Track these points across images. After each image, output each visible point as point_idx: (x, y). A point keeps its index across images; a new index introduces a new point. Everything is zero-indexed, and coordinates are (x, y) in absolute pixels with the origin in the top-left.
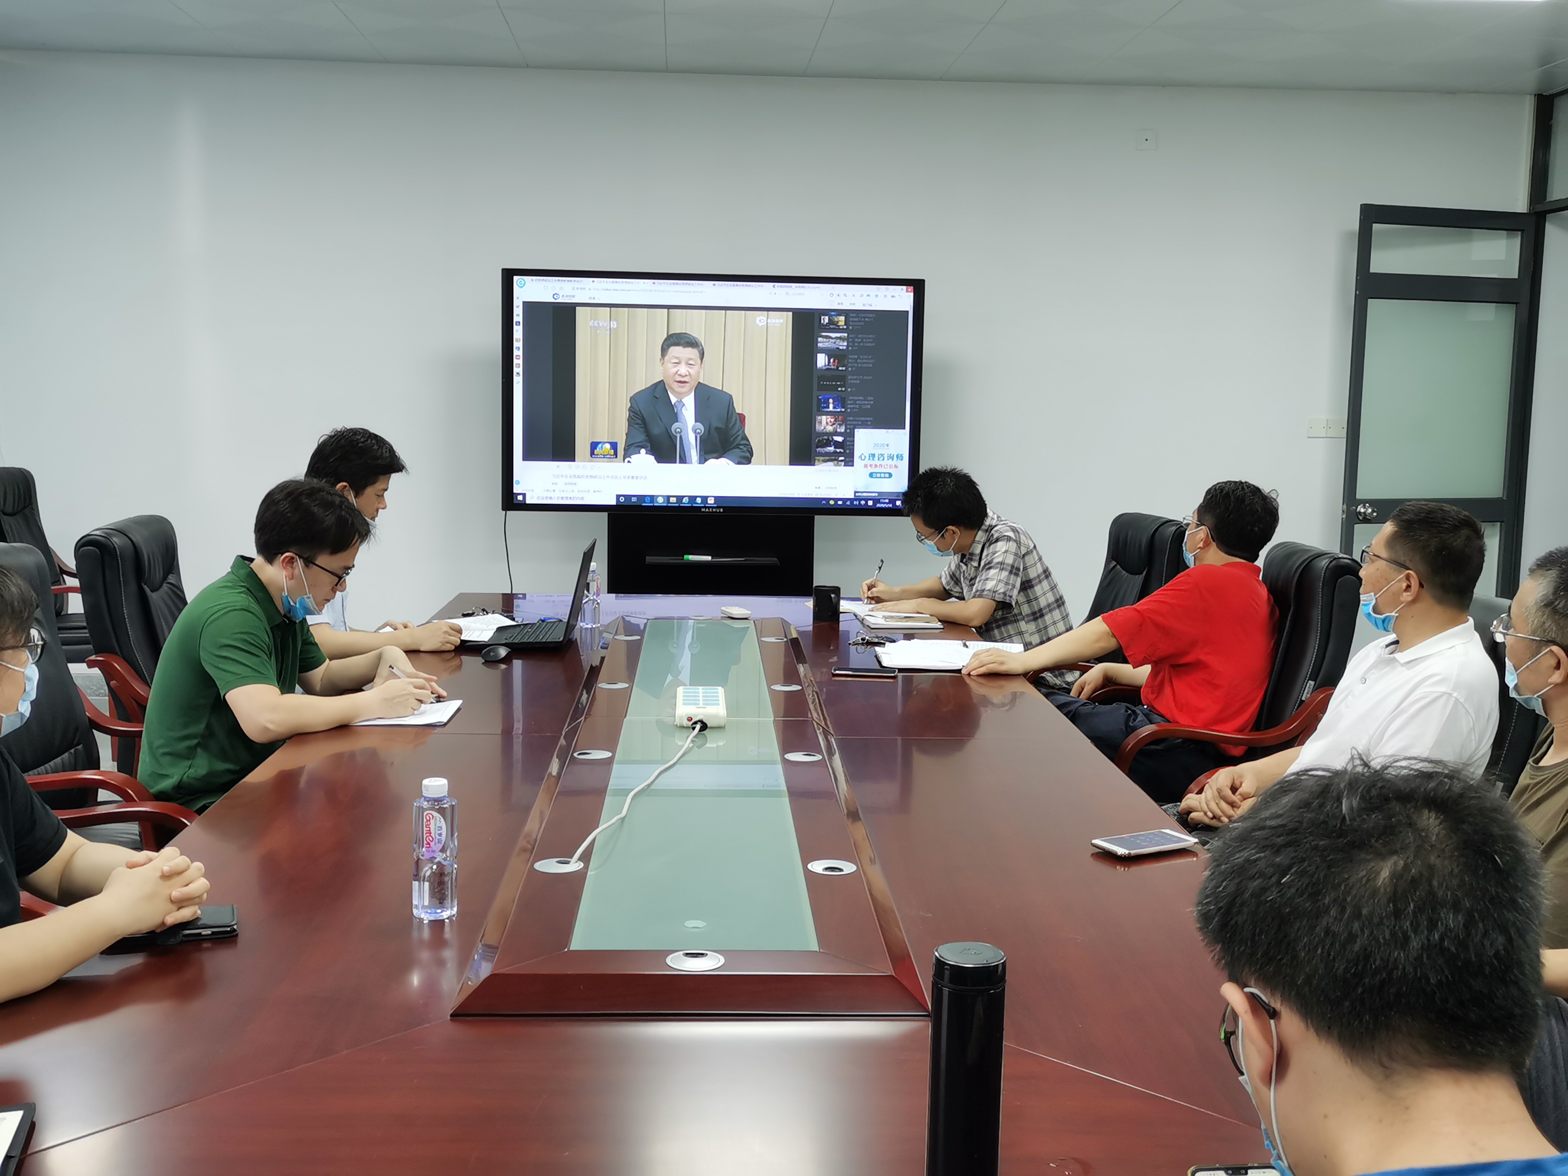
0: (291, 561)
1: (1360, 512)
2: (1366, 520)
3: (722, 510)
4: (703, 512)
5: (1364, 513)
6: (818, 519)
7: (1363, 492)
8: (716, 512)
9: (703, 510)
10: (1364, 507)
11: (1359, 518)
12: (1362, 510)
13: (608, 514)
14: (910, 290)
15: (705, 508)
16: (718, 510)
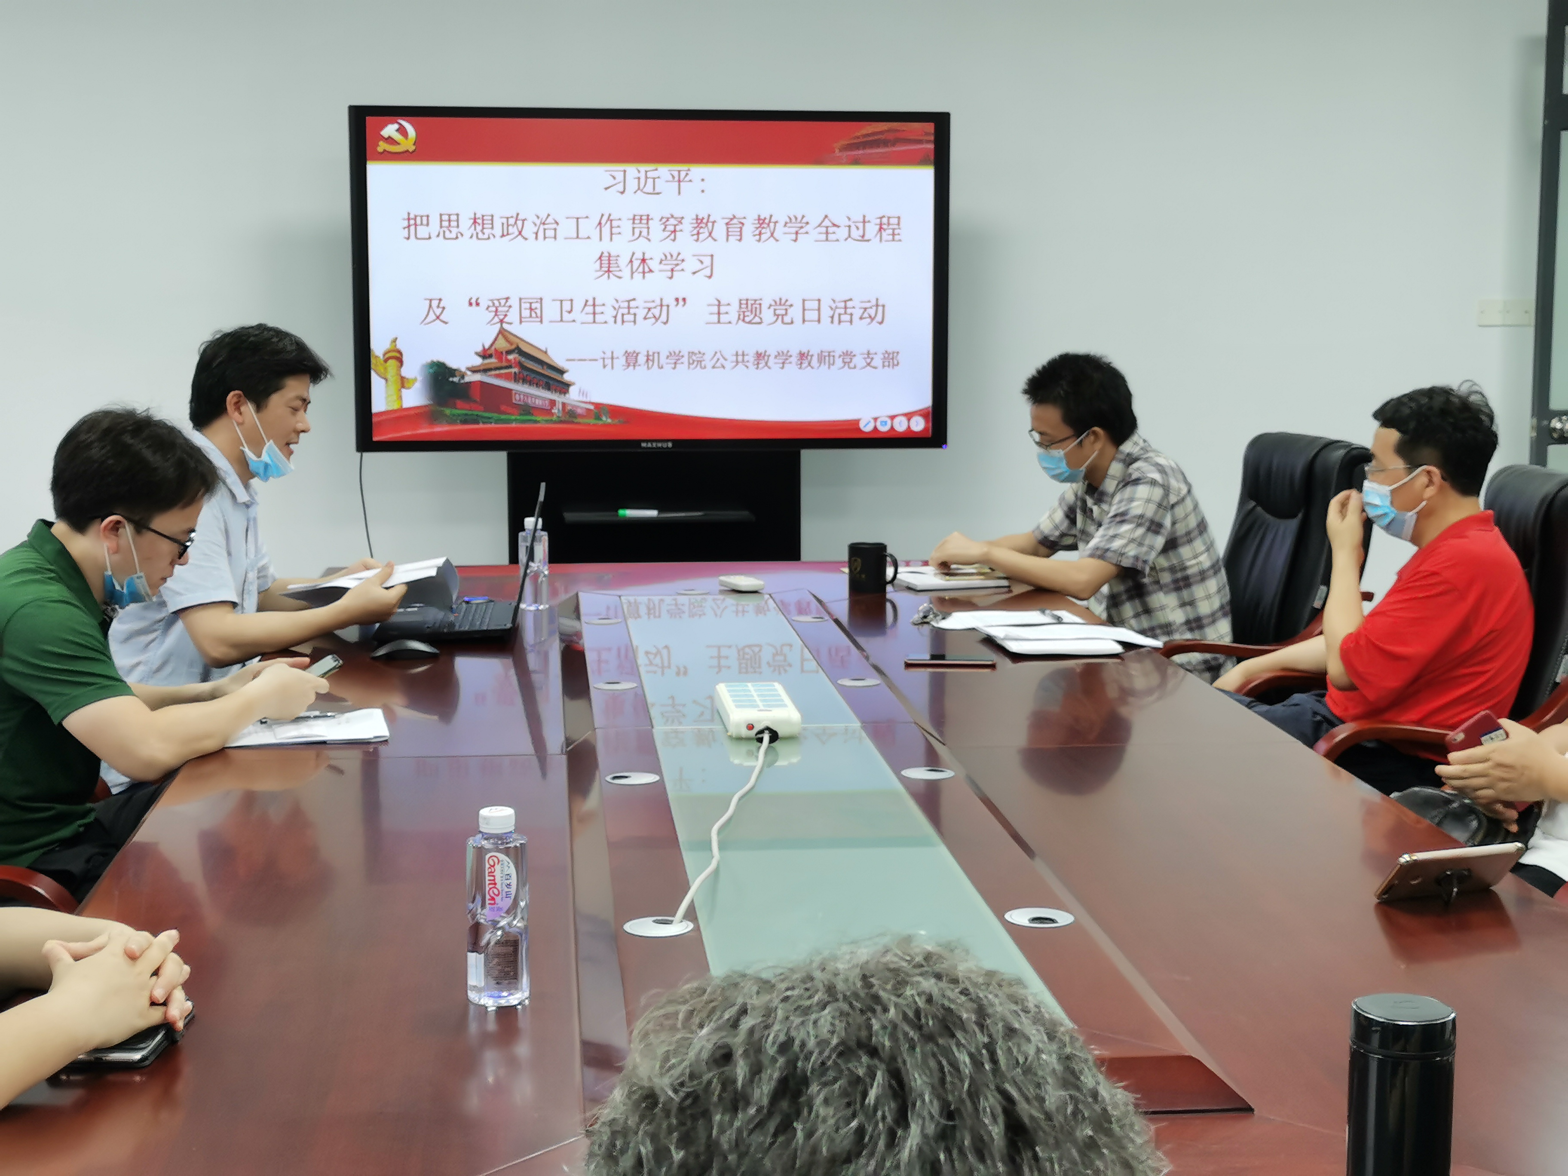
0: (116, 526)
1: (1554, 429)
2: (1563, 439)
3: (670, 445)
4: (644, 448)
5: (1561, 430)
6: (807, 456)
7: (1562, 400)
8: (662, 448)
9: (644, 445)
10: (1560, 420)
11: (1553, 438)
12: (1558, 425)
13: (509, 455)
14: (930, 127)
15: (647, 441)
16: (665, 445)
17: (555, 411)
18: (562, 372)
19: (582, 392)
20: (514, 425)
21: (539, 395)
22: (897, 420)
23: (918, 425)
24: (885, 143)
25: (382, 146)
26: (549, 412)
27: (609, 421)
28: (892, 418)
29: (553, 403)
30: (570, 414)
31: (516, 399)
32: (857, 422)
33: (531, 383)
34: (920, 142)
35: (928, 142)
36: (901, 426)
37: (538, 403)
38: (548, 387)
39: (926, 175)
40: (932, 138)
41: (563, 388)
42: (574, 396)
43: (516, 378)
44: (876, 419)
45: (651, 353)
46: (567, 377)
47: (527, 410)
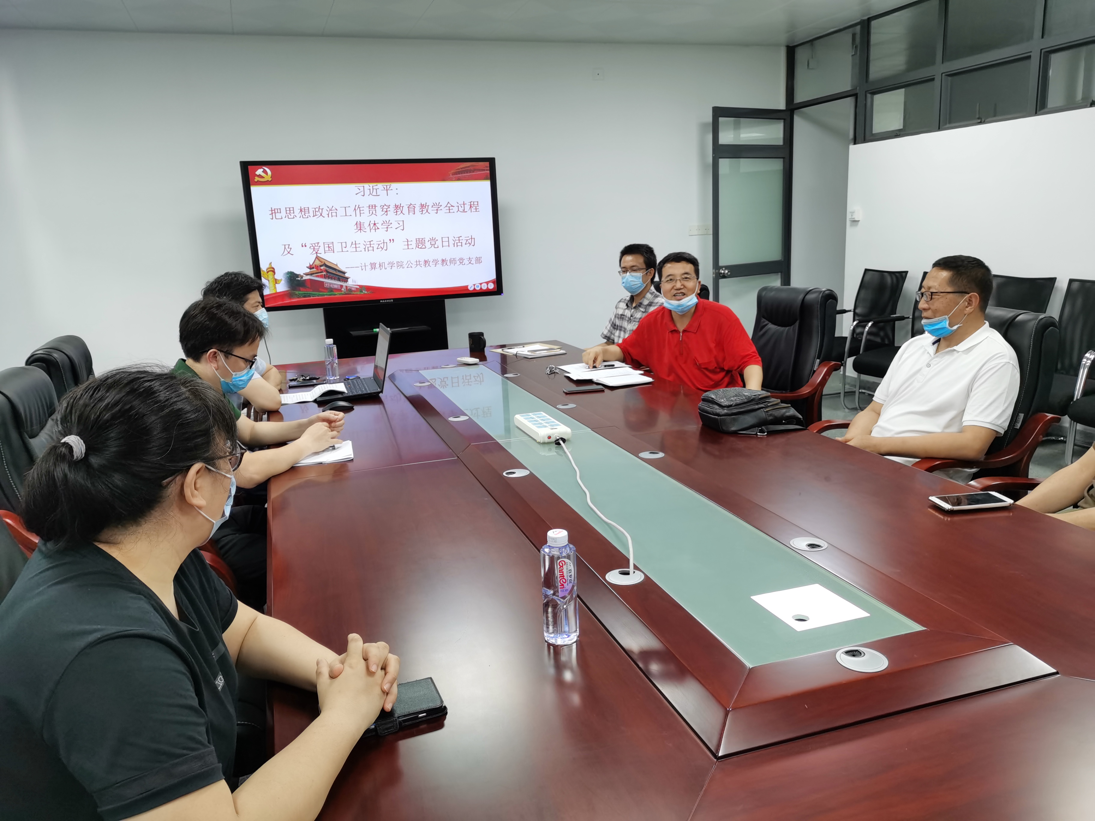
0: (215, 355)
1: (721, 273)
2: (724, 276)
3: (392, 301)
4: (382, 303)
5: (724, 273)
6: (447, 301)
7: (723, 261)
8: (389, 302)
9: (381, 301)
10: (723, 270)
11: (720, 276)
12: (722, 272)
13: (324, 310)
14: (487, 164)
15: (382, 300)
16: (390, 301)
17: (343, 289)
18: (344, 273)
19: (353, 281)
20: (326, 297)
22: (483, 285)
23: (491, 286)
25: (257, 179)
26: (340, 290)
27: (366, 292)
28: (481, 284)
29: (342, 286)
30: (349, 290)
31: (326, 286)
32: (467, 286)
33: (331, 278)
34: (484, 170)
35: (487, 170)
36: (484, 287)
39: (487, 184)
40: (489, 168)
41: (346, 279)
42: (350, 283)
43: (325, 277)
44: (474, 285)
45: (381, 263)
47: (332, 290)
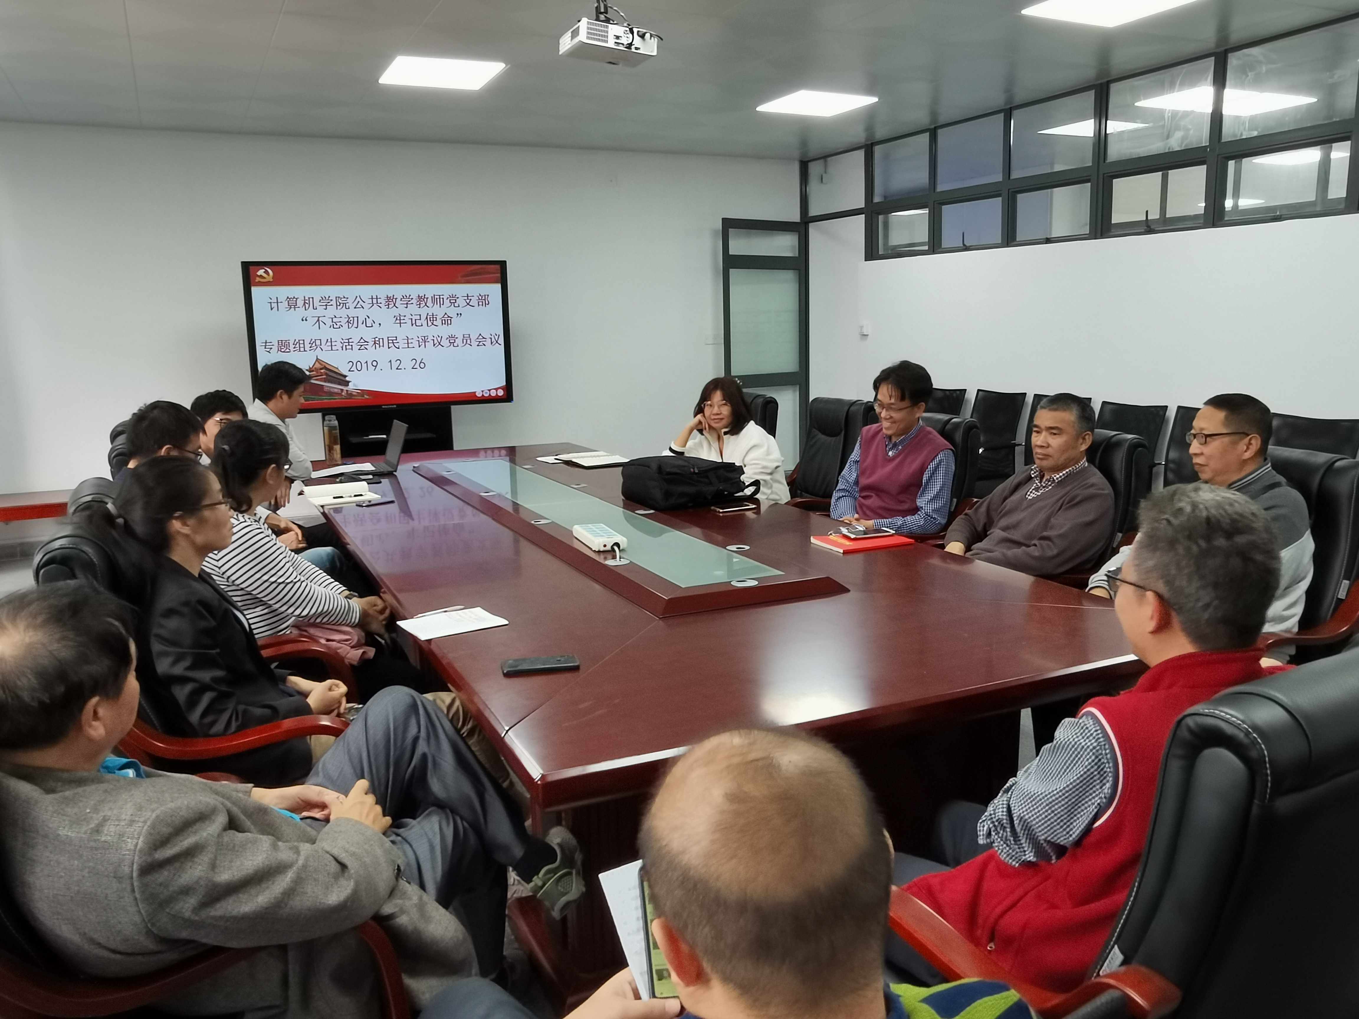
6: (453, 408)
8: (392, 408)
9: (383, 407)
14: (498, 267)
15: (385, 405)
16: (393, 406)
17: (343, 394)
18: (345, 376)
19: (354, 385)
21: (336, 387)
22: (491, 391)
23: (501, 393)
24: (480, 274)
25: (258, 279)
26: (340, 394)
27: (367, 397)
28: (489, 390)
29: (342, 390)
30: (350, 394)
31: (326, 389)
32: (475, 393)
33: (332, 382)
34: (495, 273)
35: (498, 273)
36: (493, 393)
37: (336, 390)
38: (340, 384)
39: (498, 287)
40: (499, 271)
41: (347, 383)
42: (351, 387)
43: (325, 380)
44: (483, 391)
46: (347, 379)
47: (331, 394)
